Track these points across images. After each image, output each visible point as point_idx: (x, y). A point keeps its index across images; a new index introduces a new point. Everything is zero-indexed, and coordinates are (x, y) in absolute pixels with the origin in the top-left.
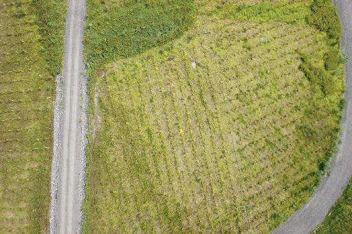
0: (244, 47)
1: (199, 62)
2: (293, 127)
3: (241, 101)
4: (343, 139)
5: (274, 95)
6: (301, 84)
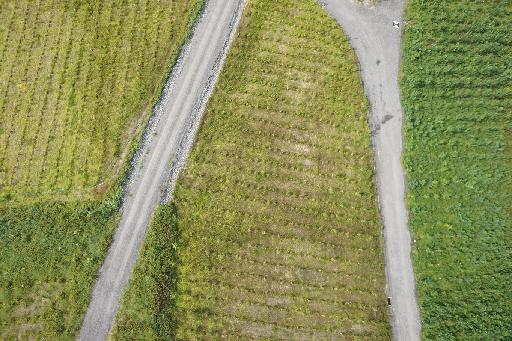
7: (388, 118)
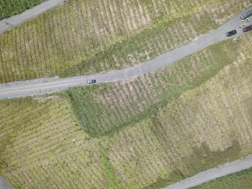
0: (88, 162)
1: (76, 143)
7: (7, 24)
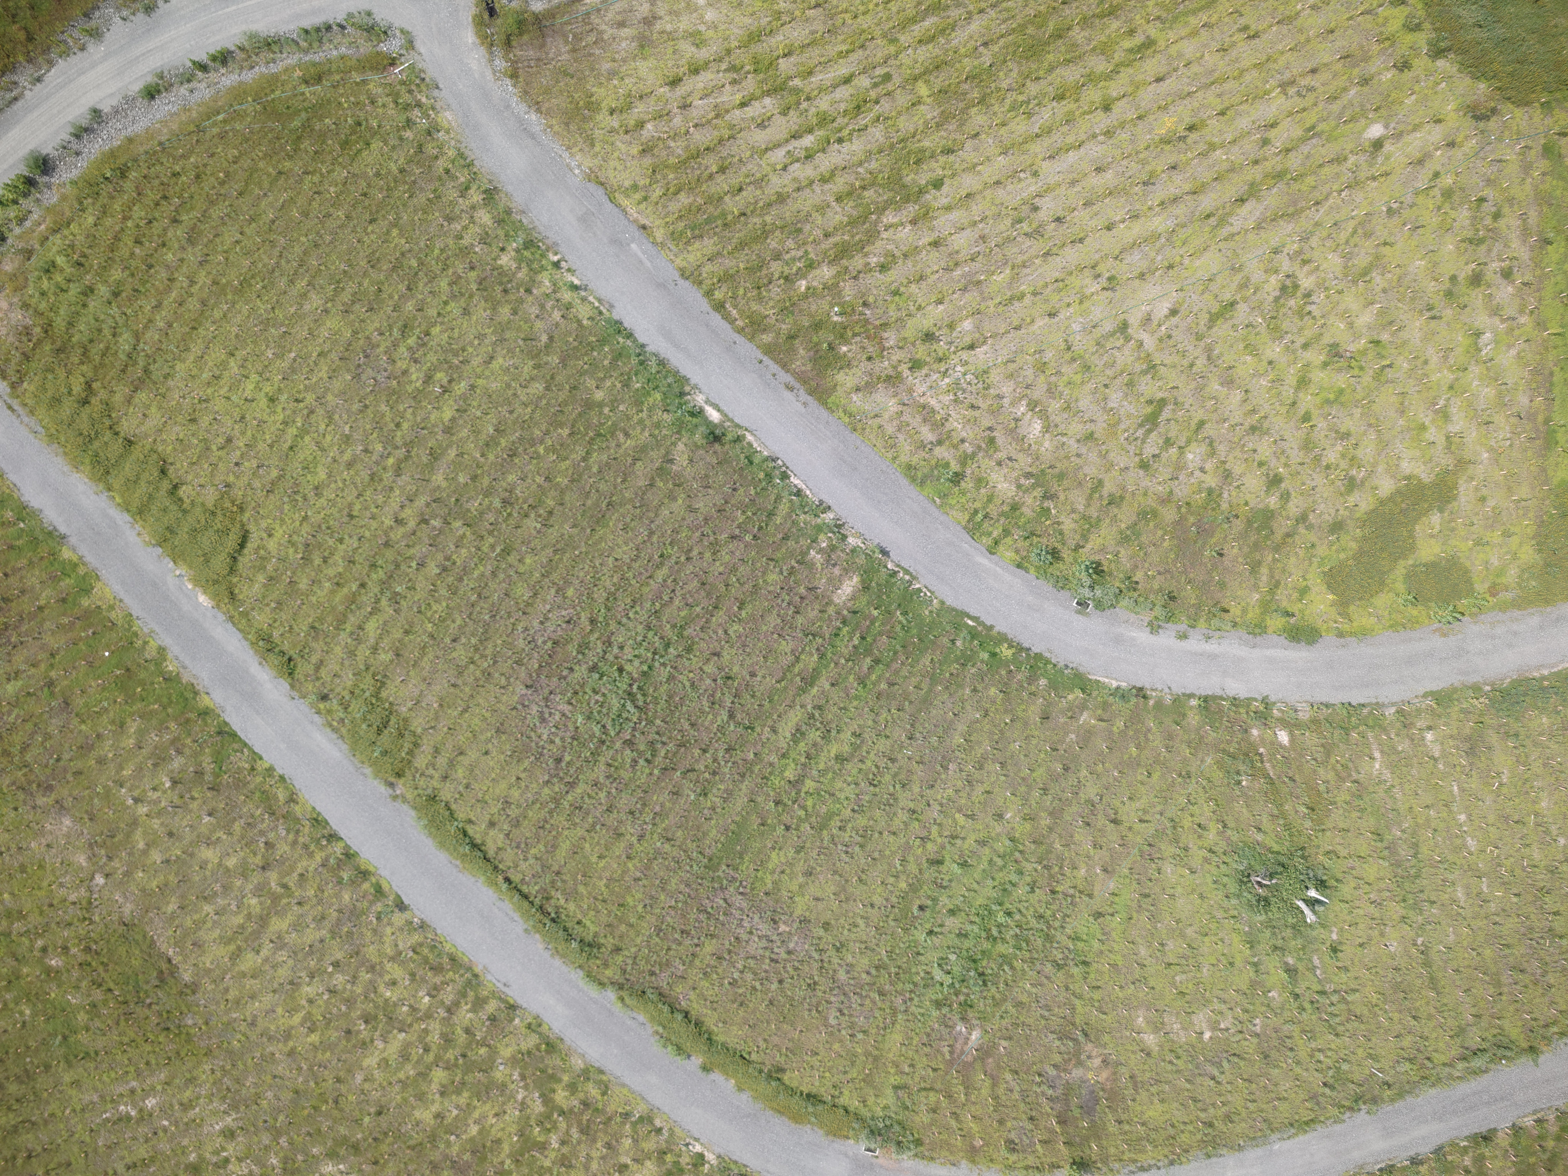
0: (1453, 278)
1: (1388, 147)
2: (1211, 481)
3: (1277, 299)
4: (1195, 643)
5: (1307, 401)
6: (1352, 484)
